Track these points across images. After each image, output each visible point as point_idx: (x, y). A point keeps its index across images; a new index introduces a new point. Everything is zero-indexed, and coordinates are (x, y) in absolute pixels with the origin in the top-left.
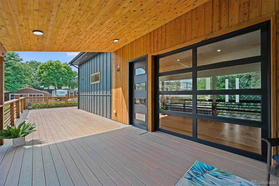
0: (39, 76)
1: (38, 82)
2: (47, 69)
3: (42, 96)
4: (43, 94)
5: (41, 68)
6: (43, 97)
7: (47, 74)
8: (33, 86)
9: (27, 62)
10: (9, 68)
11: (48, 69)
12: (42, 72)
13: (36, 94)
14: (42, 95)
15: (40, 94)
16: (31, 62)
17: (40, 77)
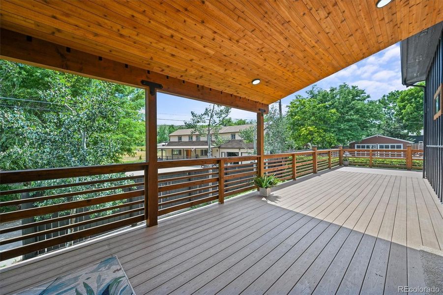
0: (399, 115)
1: (397, 125)
2: (413, 100)
3: (400, 148)
4: (402, 145)
5: (403, 100)
6: (402, 149)
7: (414, 108)
8: (390, 132)
9: (384, 96)
10: (352, 112)
11: (416, 99)
12: (404, 107)
13: (390, 145)
14: (400, 146)
15: (396, 145)
16: (389, 94)
17: (401, 116)
